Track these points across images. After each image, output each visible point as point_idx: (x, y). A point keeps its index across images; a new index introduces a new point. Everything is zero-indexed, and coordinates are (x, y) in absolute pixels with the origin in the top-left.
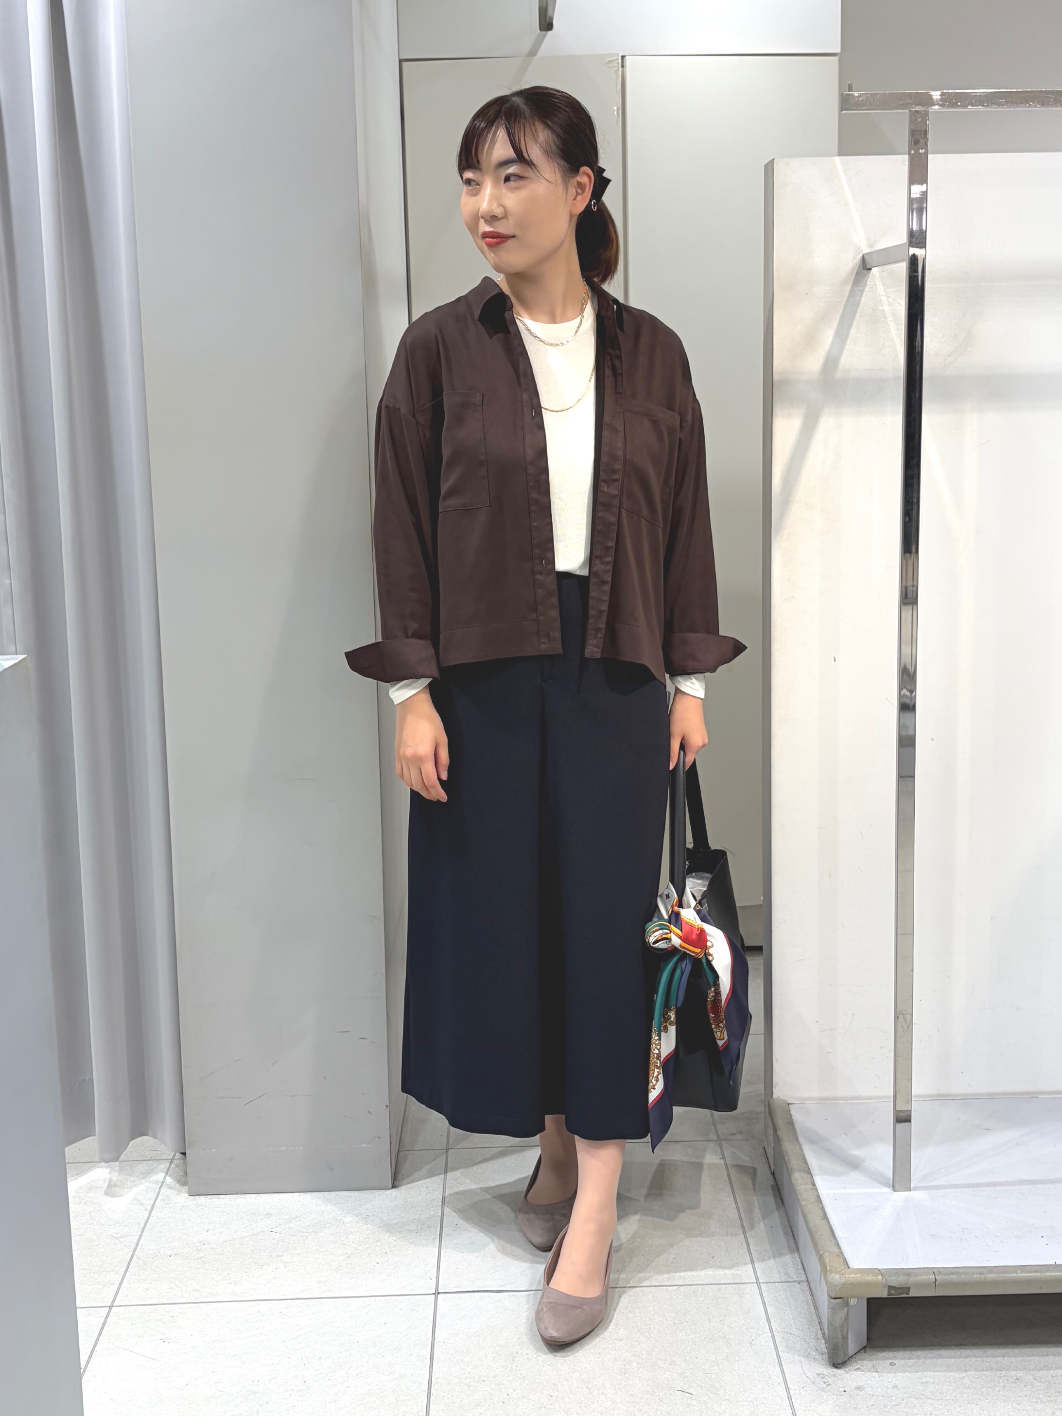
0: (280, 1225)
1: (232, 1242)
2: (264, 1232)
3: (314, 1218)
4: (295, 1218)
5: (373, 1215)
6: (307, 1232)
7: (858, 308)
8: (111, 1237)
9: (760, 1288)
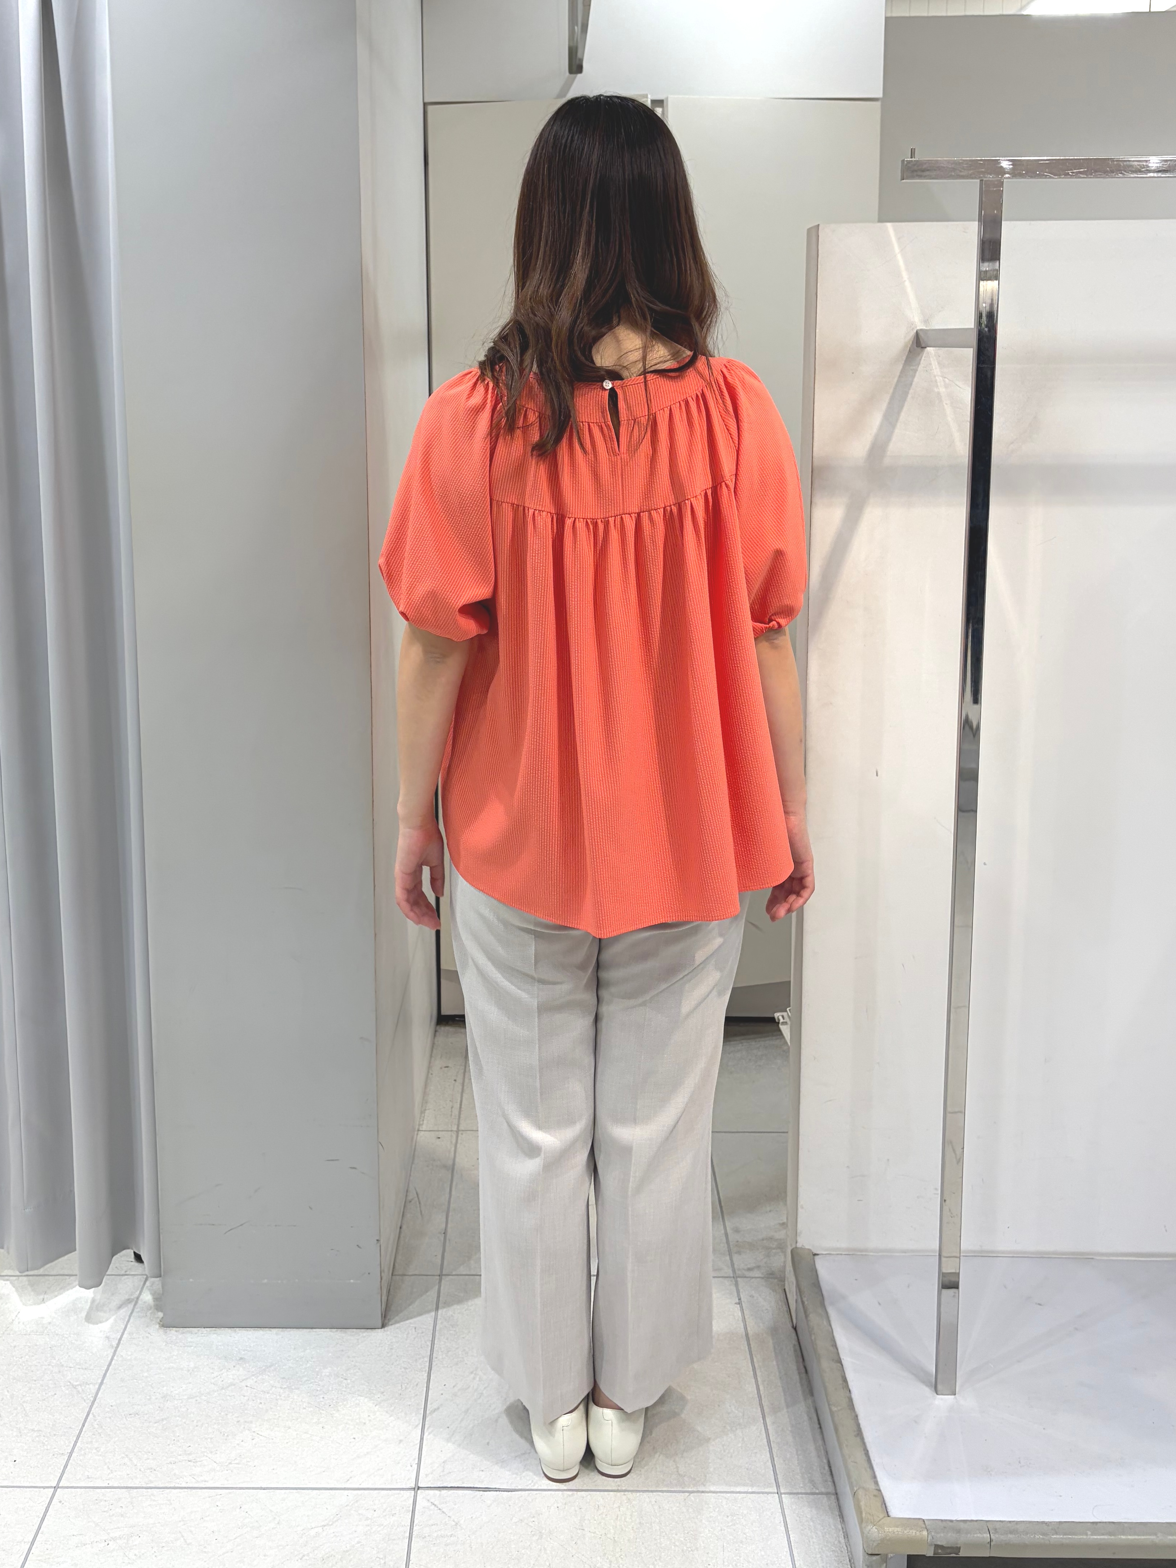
0: (253, 1375)
1: (198, 1398)
2: (234, 1385)
3: (290, 1367)
4: (270, 1366)
5: (355, 1366)
6: (281, 1388)
7: (909, 389)
8: (69, 1383)
9: (781, 1502)
